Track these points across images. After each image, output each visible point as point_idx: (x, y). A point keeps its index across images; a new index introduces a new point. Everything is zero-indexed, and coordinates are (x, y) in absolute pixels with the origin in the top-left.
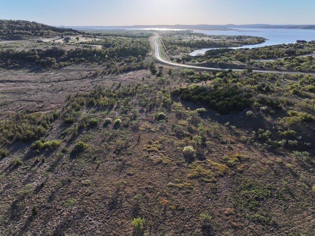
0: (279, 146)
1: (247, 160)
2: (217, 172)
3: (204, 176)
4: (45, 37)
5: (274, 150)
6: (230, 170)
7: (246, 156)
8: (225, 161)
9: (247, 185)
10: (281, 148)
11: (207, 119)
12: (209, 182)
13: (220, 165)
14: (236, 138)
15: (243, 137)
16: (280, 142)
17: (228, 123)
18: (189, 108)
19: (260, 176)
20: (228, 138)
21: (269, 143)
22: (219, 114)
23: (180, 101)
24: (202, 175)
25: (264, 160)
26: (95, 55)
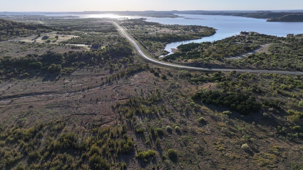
0: (295, 137)
1: (283, 149)
2: (273, 160)
3: (268, 164)
4: (22, 36)
5: (293, 140)
6: (279, 158)
7: (281, 147)
8: (271, 152)
9: (295, 166)
10: (297, 138)
11: (236, 119)
12: (274, 167)
13: (271, 155)
14: (265, 134)
15: (271, 133)
16: (295, 135)
17: (254, 123)
18: (216, 111)
19: (298, 160)
20: (261, 135)
21: (288, 136)
22: (243, 116)
23: (203, 104)
24: (266, 163)
25: (292, 148)
26: (93, 58)
